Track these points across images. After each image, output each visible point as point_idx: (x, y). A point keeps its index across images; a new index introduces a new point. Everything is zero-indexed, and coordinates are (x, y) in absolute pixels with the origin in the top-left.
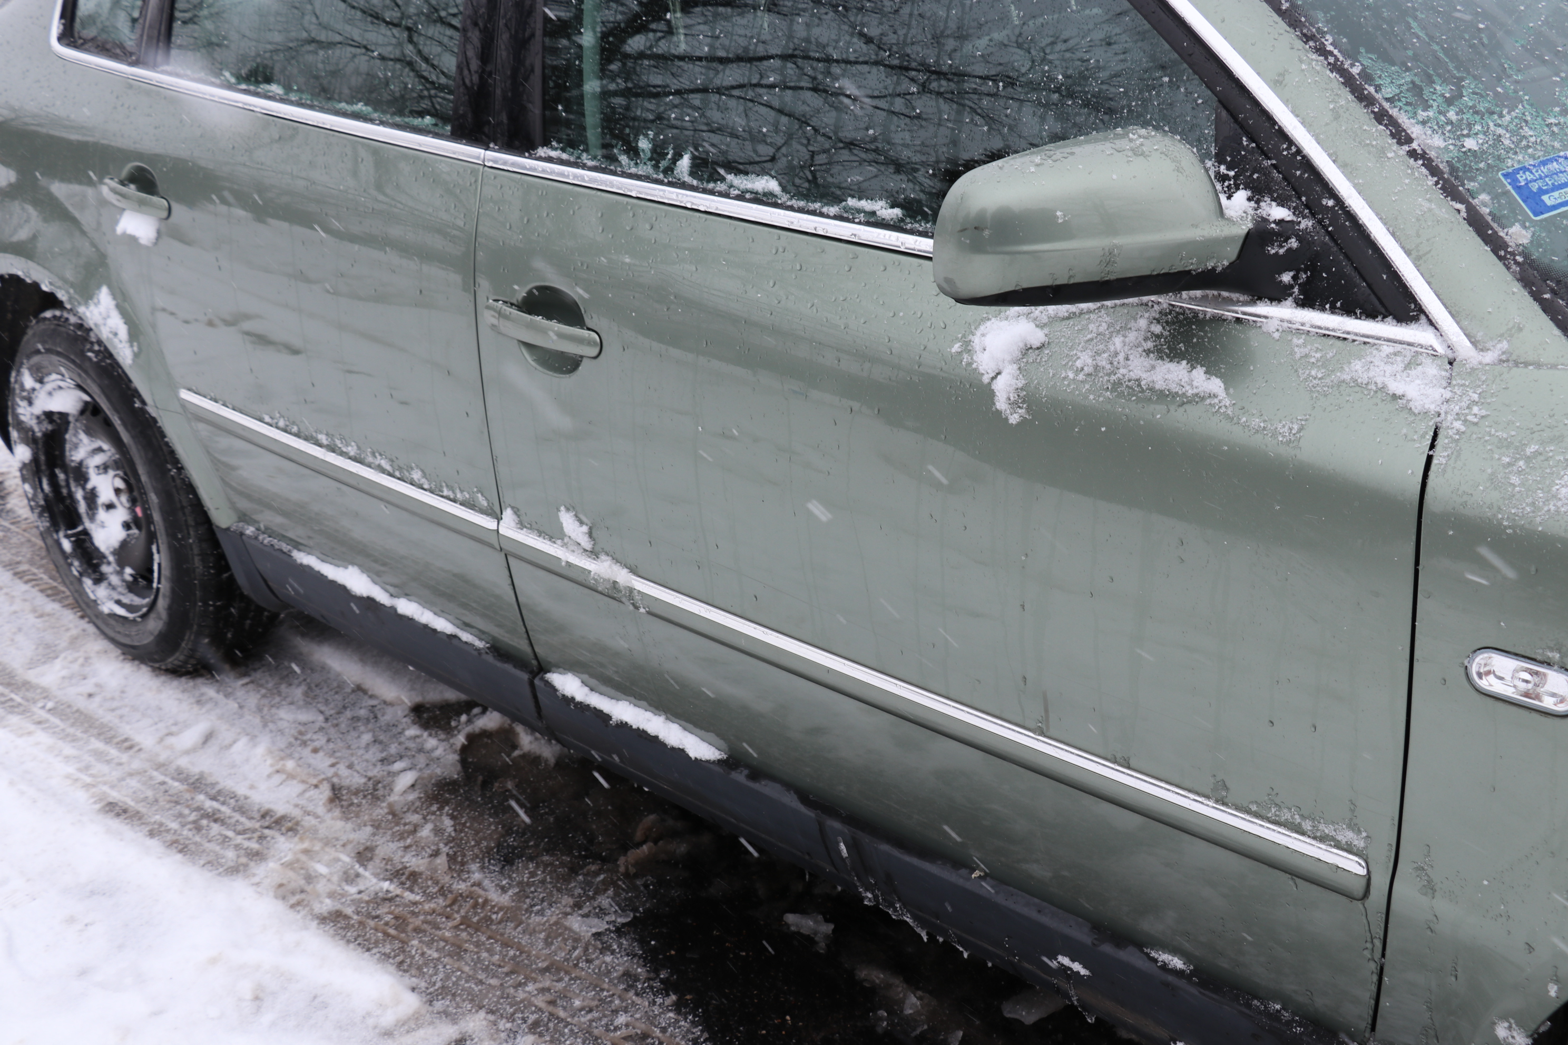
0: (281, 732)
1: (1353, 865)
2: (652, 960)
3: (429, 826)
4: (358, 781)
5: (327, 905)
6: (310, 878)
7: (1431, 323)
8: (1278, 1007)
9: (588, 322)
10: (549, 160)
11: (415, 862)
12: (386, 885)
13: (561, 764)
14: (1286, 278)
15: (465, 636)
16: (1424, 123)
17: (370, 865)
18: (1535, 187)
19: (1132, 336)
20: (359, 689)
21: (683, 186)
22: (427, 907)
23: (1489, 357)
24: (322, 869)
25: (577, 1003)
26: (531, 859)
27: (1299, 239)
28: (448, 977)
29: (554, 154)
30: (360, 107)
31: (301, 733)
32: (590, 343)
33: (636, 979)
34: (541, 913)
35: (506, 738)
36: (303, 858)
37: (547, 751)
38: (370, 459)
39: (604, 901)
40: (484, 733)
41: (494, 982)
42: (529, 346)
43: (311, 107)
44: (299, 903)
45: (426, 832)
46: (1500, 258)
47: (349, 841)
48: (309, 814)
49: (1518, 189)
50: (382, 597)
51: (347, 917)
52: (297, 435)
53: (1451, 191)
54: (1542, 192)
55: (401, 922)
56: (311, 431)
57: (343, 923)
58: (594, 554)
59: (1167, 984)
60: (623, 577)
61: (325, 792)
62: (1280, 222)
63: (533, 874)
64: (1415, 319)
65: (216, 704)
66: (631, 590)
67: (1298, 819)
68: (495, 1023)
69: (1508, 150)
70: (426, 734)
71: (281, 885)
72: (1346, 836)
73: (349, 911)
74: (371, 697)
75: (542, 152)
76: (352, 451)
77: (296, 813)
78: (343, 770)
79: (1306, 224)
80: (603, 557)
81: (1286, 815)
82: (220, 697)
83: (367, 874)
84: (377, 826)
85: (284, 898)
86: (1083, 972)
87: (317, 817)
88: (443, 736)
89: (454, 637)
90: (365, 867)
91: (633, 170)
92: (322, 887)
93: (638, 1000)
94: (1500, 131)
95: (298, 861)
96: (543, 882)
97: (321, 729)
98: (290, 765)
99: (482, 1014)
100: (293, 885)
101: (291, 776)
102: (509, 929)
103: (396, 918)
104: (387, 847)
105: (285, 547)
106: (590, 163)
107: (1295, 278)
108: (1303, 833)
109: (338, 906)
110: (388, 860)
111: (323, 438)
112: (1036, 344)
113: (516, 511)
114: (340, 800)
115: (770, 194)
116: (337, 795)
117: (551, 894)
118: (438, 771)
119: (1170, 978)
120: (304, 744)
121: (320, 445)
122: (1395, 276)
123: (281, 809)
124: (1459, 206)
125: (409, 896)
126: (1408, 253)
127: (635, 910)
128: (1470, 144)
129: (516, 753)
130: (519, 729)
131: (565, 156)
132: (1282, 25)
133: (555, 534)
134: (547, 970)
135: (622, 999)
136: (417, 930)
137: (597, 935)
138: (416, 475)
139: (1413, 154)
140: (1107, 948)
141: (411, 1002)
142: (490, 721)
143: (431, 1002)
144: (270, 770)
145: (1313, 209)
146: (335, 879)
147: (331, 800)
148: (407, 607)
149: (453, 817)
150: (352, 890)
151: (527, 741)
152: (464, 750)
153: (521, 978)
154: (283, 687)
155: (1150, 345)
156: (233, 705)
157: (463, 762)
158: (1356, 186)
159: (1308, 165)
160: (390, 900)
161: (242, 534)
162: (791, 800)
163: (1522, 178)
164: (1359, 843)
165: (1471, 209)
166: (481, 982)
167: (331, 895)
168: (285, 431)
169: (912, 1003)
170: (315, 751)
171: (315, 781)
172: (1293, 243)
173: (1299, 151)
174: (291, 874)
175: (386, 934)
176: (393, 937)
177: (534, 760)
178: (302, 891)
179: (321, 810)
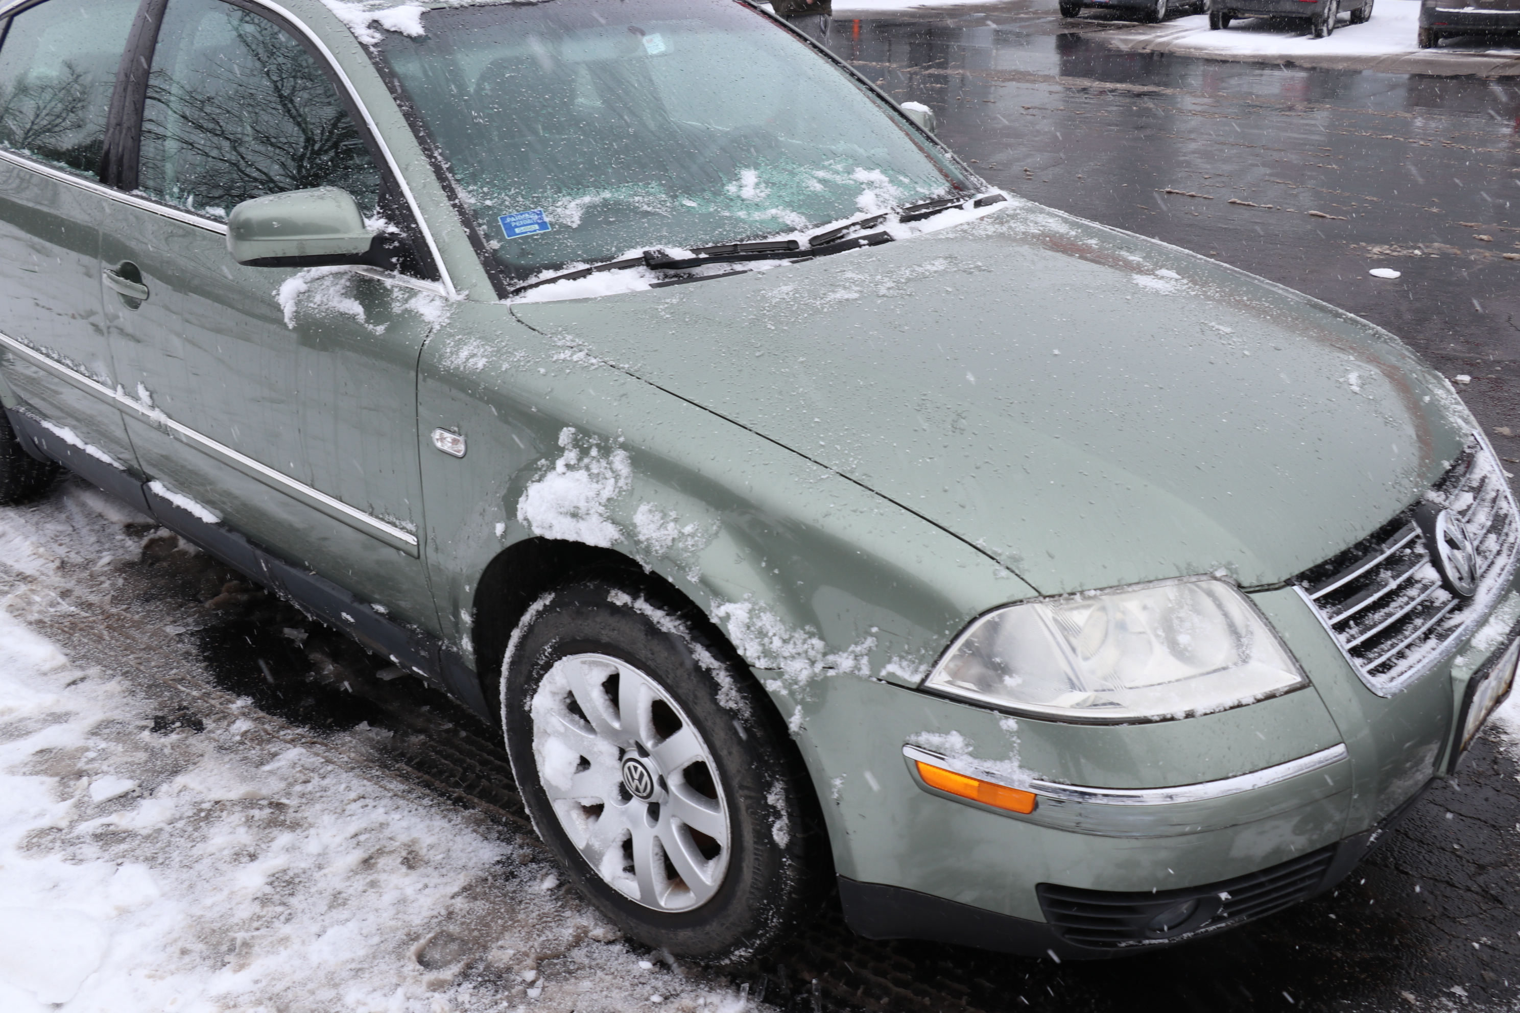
0: (45, 535)
1: (412, 540)
2: (203, 647)
3: (108, 582)
4: (79, 560)
5: (36, 616)
6: (30, 603)
7: (443, 283)
8: (415, 626)
9: (144, 281)
10: (137, 196)
11: (93, 598)
12: (73, 609)
13: (197, 556)
14: (394, 260)
15: (116, 464)
16: (470, 192)
17: (67, 599)
18: (513, 224)
19: (338, 287)
20: (100, 516)
21: (188, 212)
22: (91, 619)
23: (461, 297)
24: (37, 599)
25: (153, 664)
26: (160, 600)
27: (399, 242)
28: (89, 651)
29: (139, 193)
30: (62, 164)
31: (57, 536)
32: (143, 292)
33: (191, 654)
34: (153, 624)
35: (172, 542)
36: (29, 593)
37: (192, 549)
38: (63, 361)
39: (190, 620)
40: (161, 539)
41: (112, 653)
42: (122, 295)
43: (40, 163)
44: (19, 615)
45: (107, 585)
46: (477, 254)
47: (59, 587)
48: (43, 574)
49: (504, 224)
50: (80, 444)
51: (45, 623)
52: (32, 348)
53: (466, 222)
54: (516, 227)
55: (73, 626)
56: (38, 346)
57: (41, 625)
58: (153, 407)
59: (377, 620)
60: (163, 419)
61: (57, 563)
62: (392, 234)
63: (157, 607)
64: (438, 280)
65: (13, 520)
66: (166, 426)
67: (394, 520)
68: (104, 671)
69: (507, 206)
70: (127, 538)
71: (11, 605)
72: (410, 526)
73: (46, 620)
74: (106, 520)
75: (135, 192)
76: (55, 356)
77: (37, 574)
78: (73, 555)
79: (404, 235)
80: (157, 409)
81: (392, 519)
82: (16, 517)
83: (63, 603)
84: (79, 582)
85: (11, 612)
86: (352, 620)
87: (48, 576)
88: (136, 539)
89: (111, 465)
90: (64, 600)
91: (170, 203)
92: (35, 608)
93: (186, 664)
94: (507, 198)
95: (25, 594)
96: (161, 611)
97: (69, 535)
98: (41, 550)
99: (99, 667)
100: (19, 606)
101: (40, 556)
102: (133, 632)
103: (72, 624)
104: (80, 591)
105: (38, 418)
106: (153, 199)
107: (398, 260)
108: (396, 526)
109: (41, 617)
110: (79, 597)
111: (43, 349)
112: (303, 291)
113: (123, 387)
114: (64, 568)
115: (221, 217)
116: (63, 565)
117: (163, 616)
118: (127, 558)
119: (377, 617)
120: (56, 541)
121: (42, 354)
122: (433, 260)
123: (28, 572)
124: (467, 230)
125: (84, 614)
126: (439, 250)
127: (206, 625)
128: (488, 203)
129: (176, 549)
130: (179, 537)
131: (144, 195)
132: (415, 142)
133: (136, 398)
134: (144, 649)
135: (178, 663)
136: (81, 630)
137: (179, 635)
138: (82, 369)
139: (454, 206)
140: (356, 605)
141: (61, 659)
142: (164, 533)
143: (74, 662)
144: (30, 553)
145: (408, 228)
146: (44, 604)
147: (58, 568)
148: (91, 450)
149: (125, 579)
150: (52, 610)
151: (182, 543)
152: (147, 547)
153: (128, 652)
154: (56, 514)
155: (343, 291)
156: (22, 521)
157: (144, 554)
158: (425, 219)
159: (409, 208)
160: (72, 616)
161: (18, 412)
162: (243, 542)
163: (508, 220)
164: (413, 528)
165: (473, 231)
166: (106, 654)
167: (39, 612)
168: (27, 346)
169: (329, 668)
170: (61, 545)
171: (52, 558)
172: (396, 244)
173: (407, 202)
174: (19, 600)
175: (63, 631)
176: (66, 632)
177: (184, 553)
178: (23, 609)
179: (51, 573)
